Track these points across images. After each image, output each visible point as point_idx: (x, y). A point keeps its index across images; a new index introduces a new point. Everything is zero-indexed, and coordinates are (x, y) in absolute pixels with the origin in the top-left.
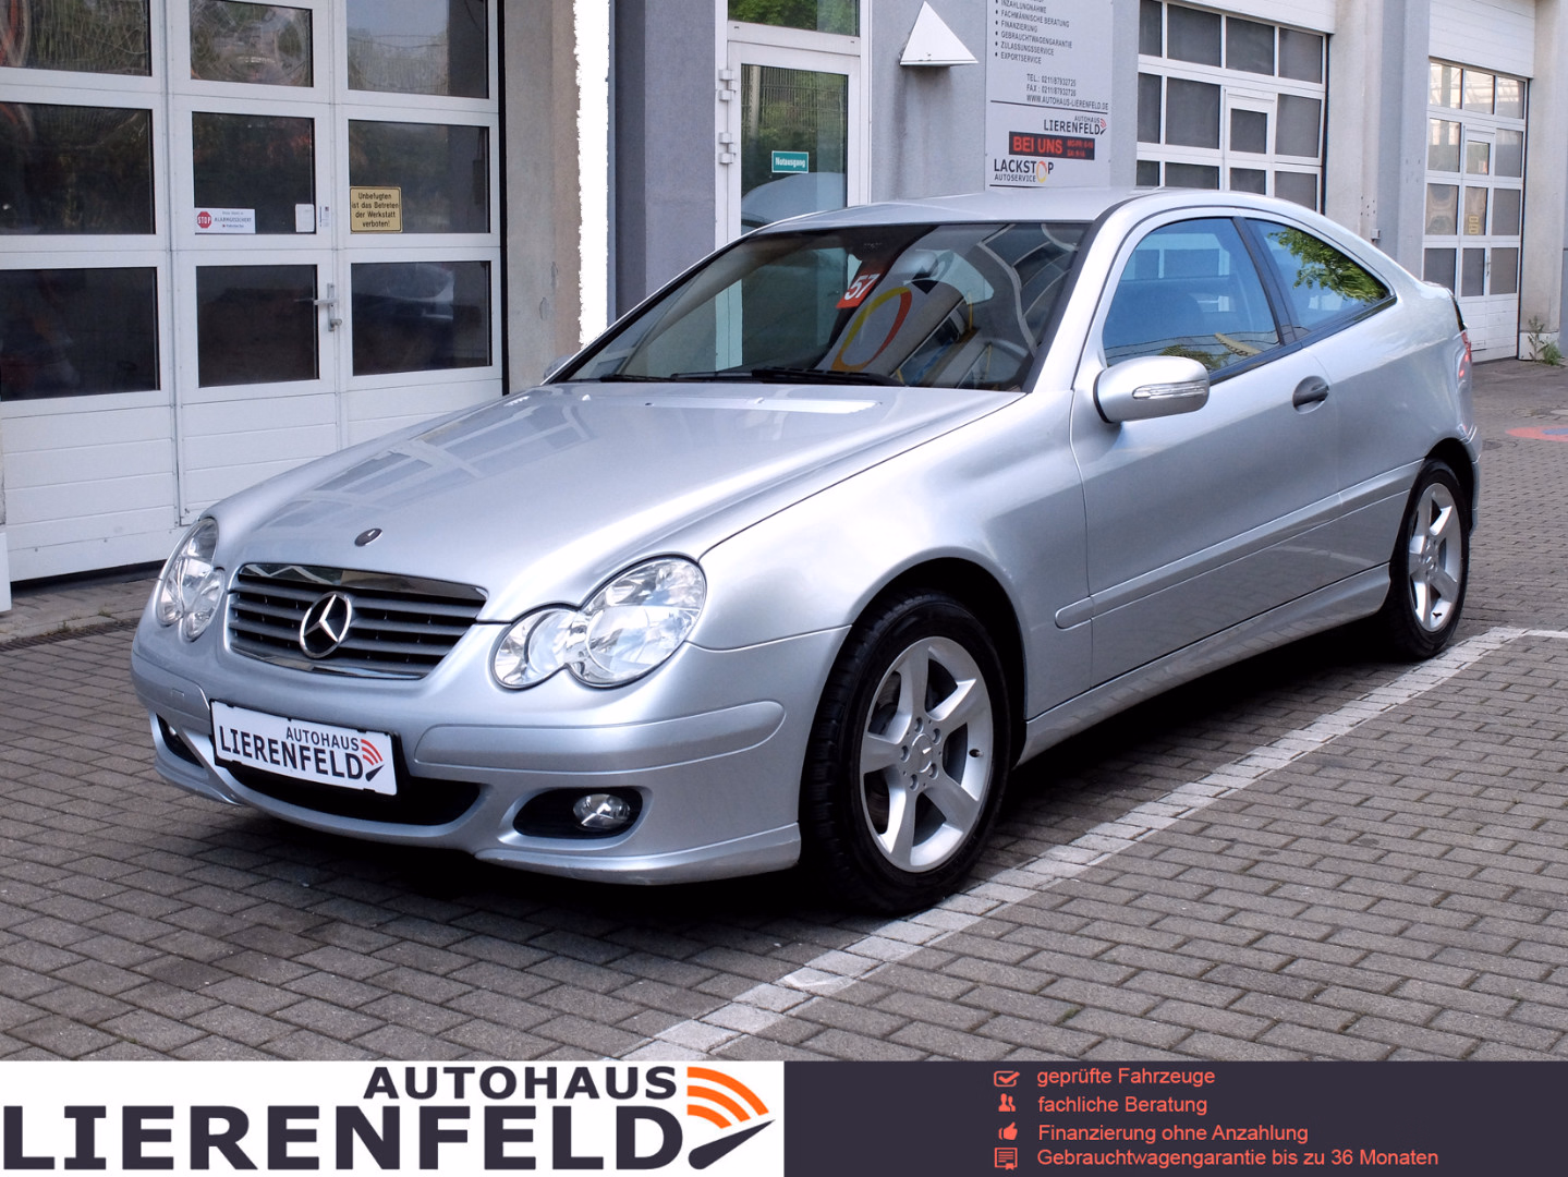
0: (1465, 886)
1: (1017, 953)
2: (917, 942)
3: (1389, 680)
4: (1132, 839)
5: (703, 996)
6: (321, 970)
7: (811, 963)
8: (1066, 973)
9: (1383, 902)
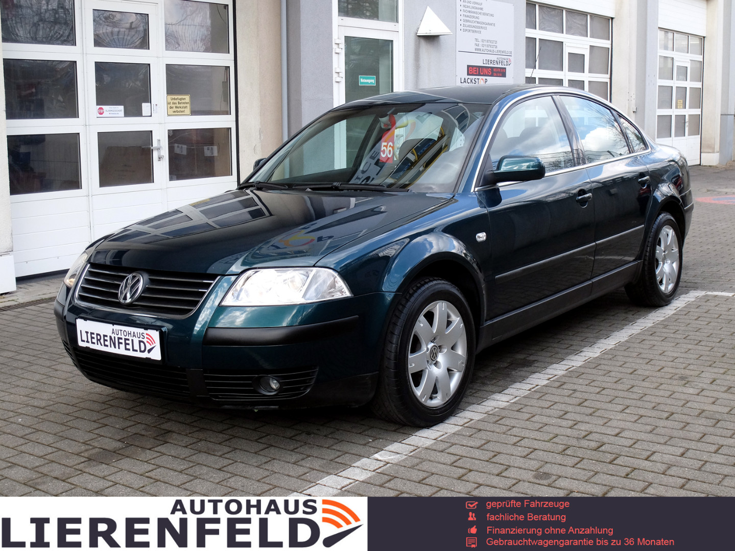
0: (679, 410)
1: (478, 443)
2: (433, 438)
3: (644, 316)
4: (529, 390)
5: (338, 464)
6: (165, 454)
7: (386, 448)
8: (501, 452)
9: (643, 418)
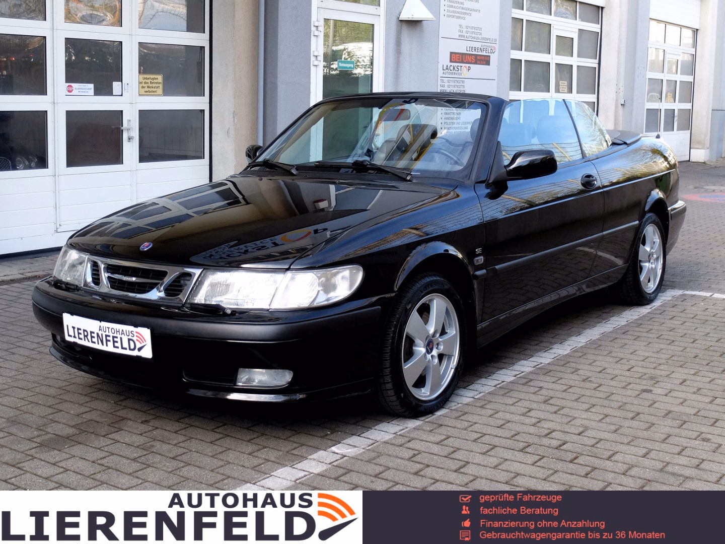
1: (438, 438)
2: (393, 432)
3: (618, 314)
4: (495, 386)
5: (294, 456)
6: (119, 442)
7: (344, 441)
8: (461, 448)
9: (608, 417)
